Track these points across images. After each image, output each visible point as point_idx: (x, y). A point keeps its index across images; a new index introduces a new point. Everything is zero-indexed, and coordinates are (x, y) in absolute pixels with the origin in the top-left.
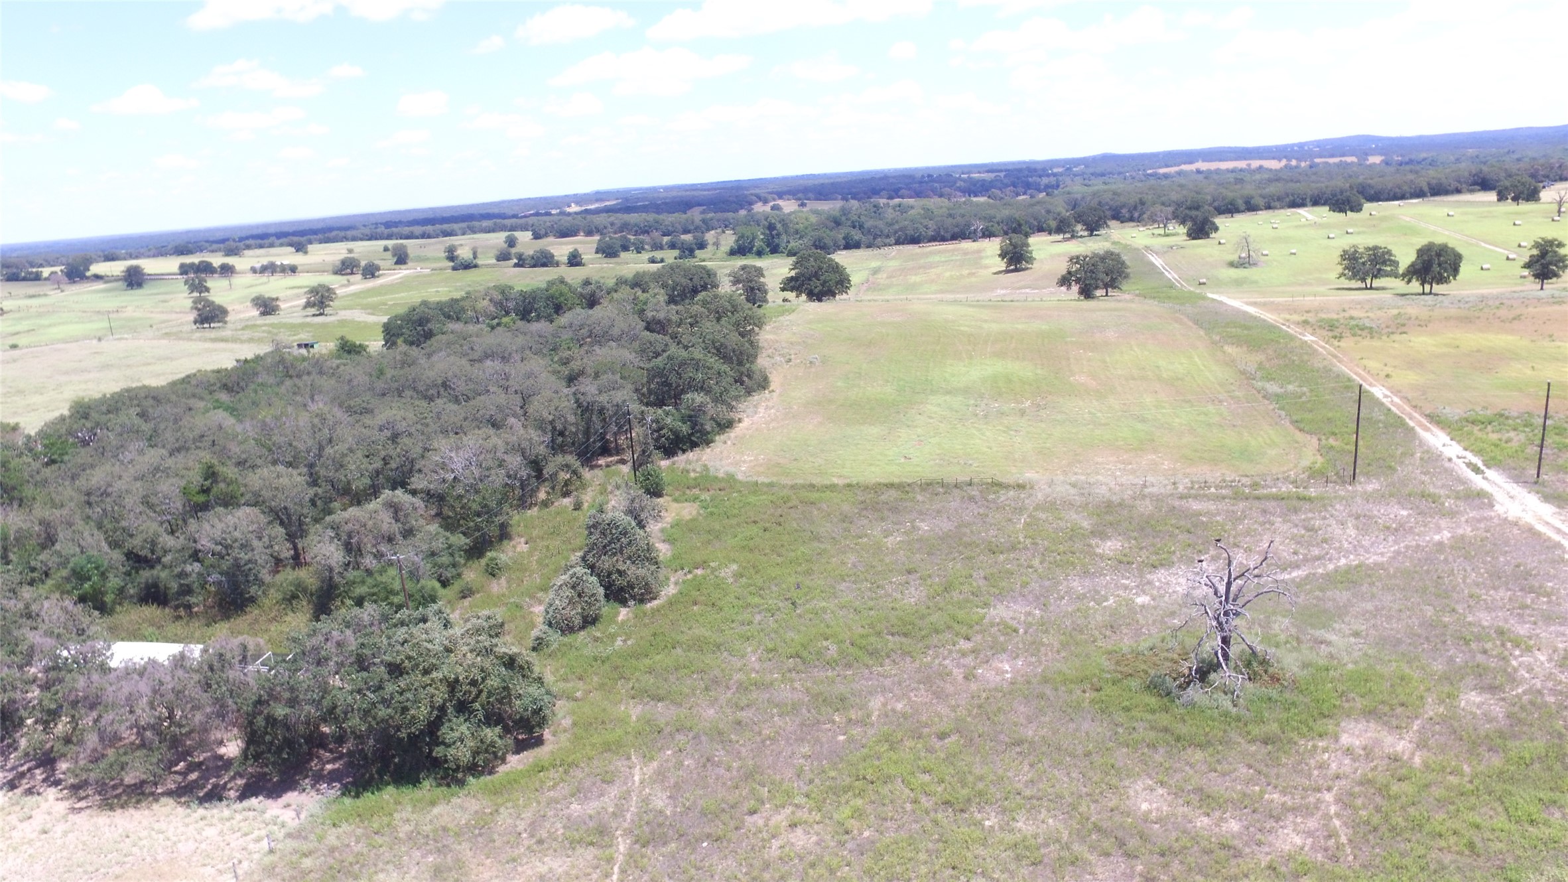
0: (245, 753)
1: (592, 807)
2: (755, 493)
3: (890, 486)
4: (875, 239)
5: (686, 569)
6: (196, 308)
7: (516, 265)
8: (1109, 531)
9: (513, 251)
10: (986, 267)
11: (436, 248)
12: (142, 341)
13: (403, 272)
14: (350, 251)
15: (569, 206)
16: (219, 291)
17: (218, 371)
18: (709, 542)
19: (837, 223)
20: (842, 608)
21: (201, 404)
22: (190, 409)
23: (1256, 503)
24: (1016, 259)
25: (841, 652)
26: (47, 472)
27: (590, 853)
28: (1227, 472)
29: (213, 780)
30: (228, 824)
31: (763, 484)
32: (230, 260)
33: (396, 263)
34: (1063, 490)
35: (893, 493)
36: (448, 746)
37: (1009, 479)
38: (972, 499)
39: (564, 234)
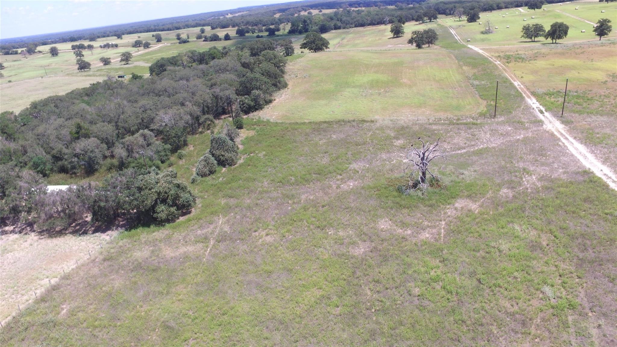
0: (92, 219)
1: (204, 231)
2: (276, 126)
3: (325, 122)
4: (346, 25)
5: (247, 154)
6: (78, 63)
7: (204, 41)
8: (400, 137)
9: (203, 35)
10: (386, 36)
11: (172, 34)
12: (58, 77)
13: (160, 45)
14: (139, 37)
15: (228, 15)
16: (87, 56)
17: (84, 89)
18: (257, 144)
19: (332, 19)
20: (299, 165)
21: (78, 101)
22: (74, 103)
23: (457, 126)
24: (397, 32)
25: (296, 180)
26: (23, 128)
27: (201, 245)
28: (450, 115)
29: (84, 229)
30: (88, 241)
31: (280, 123)
32: (92, 43)
33: (157, 41)
34: (387, 122)
35: (326, 125)
36: (158, 213)
37: (369, 119)
38: (353, 126)
39: (224, 27)
